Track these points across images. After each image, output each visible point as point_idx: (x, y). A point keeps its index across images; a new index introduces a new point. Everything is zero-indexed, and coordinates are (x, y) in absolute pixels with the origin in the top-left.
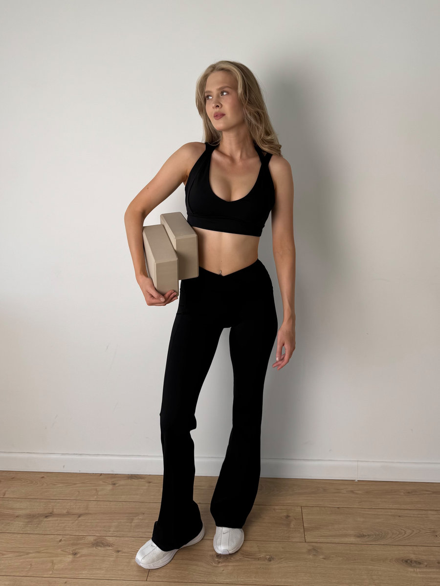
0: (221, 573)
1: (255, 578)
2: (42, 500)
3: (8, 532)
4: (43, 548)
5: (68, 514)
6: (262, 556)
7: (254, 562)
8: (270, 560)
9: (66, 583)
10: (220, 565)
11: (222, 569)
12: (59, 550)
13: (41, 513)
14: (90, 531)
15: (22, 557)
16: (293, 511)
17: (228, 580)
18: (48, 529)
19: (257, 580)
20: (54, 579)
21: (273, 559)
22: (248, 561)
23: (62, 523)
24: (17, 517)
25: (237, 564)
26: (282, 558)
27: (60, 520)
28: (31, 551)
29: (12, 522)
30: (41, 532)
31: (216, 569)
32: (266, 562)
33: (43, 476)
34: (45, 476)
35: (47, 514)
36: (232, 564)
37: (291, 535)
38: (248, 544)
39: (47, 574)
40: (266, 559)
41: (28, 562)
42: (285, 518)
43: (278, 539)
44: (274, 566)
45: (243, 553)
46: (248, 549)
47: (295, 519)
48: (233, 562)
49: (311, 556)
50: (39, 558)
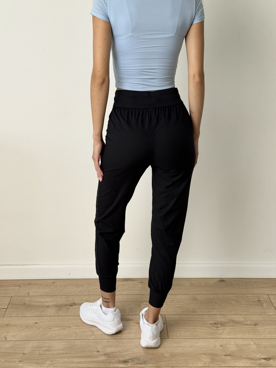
0: (222, 333)
1: (248, 335)
2: (62, 296)
3: (45, 315)
4: (80, 324)
6: (248, 323)
7: (244, 326)
8: (255, 325)
9: (108, 342)
10: (219, 328)
11: (222, 331)
13: (65, 303)
15: (66, 329)
16: (262, 297)
17: (228, 337)
18: (77, 313)
19: (250, 336)
20: (99, 340)
21: (258, 324)
22: (239, 326)
25: (232, 328)
26: (264, 324)
28: (71, 326)
29: (46, 310)
30: (72, 315)
31: (217, 331)
32: (253, 326)
33: (53, 281)
34: (55, 282)
35: (71, 304)
36: (228, 328)
37: (266, 311)
38: (235, 316)
39: (92, 338)
40: (252, 324)
41: (72, 331)
42: (257, 301)
43: (257, 313)
44: (260, 329)
45: (233, 322)
46: (236, 319)
47: (266, 302)
48: (228, 327)
50: (79, 329)
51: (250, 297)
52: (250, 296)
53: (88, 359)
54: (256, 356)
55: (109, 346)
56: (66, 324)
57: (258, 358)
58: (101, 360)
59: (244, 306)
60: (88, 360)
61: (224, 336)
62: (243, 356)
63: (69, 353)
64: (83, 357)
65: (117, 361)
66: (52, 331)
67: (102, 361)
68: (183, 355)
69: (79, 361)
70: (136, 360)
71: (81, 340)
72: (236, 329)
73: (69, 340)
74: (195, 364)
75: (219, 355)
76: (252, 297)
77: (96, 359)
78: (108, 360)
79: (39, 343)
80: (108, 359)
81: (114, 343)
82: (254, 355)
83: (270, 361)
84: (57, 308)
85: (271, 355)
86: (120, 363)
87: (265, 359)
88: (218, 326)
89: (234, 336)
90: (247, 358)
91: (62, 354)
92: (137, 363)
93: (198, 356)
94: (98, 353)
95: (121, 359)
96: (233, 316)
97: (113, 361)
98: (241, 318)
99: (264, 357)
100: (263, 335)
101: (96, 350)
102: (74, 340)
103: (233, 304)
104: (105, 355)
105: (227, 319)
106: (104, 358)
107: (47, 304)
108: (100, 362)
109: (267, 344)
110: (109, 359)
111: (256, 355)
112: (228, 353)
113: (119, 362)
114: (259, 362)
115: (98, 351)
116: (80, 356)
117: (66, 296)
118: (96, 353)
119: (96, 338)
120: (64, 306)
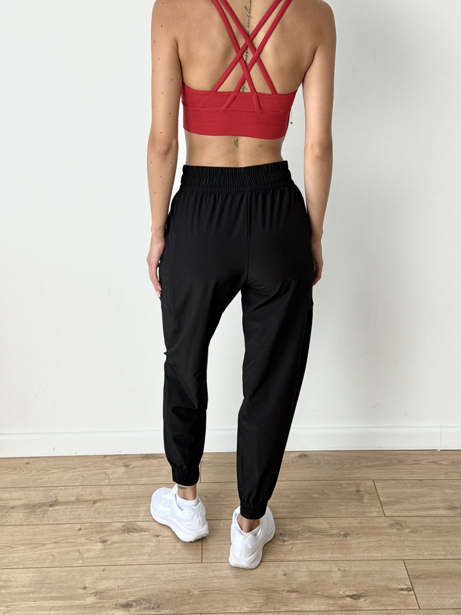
0: (289, 551)
1: (331, 554)
2: (39, 489)
3: (7, 524)
4: (62, 538)
5: (78, 501)
6: (335, 532)
7: (327, 539)
8: (345, 535)
9: (104, 570)
10: (286, 543)
11: (290, 547)
12: (83, 539)
13: (41, 502)
14: (114, 517)
15: (38, 548)
16: (363, 485)
17: (298, 558)
18: (60, 519)
19: (335, 555)
20: (89, 568)
21: (349, 534)
22: (319, 537)
23: (75, 511)
24: (12, 508)
25: (306, 541)
26: (360, 534)
27: (71, 508)
28: (47, 542)
29: (8, 514)
30: (51, 522)
31: (283, 547)
32: (341, 538)
33: (27, 462)
34: (30, 462)
35: (51, 502)
36: (301, 542)
37: (366, 510)
38: (316, 521)
39: (78, 564)
40: (341, 535)
41: (47, 553)
42: (355, 493)
43: (351, 514)
44: (352, 542)
45: (312, 530)
46: (316, 526)
47: (368, 493)
48: (301, 540)
49: (395, 531)
50: (60, 548)
51: (344, 486)
52: (345, 484)
53: (67, 601)
54: (338, 593)
55: (103, 579)
56: (39, 539)
57: (341, 594)
58: (88, 603)
59: (331, 501)
60: (68, 603)
61: (292, 557)
62: (317, 593)
63: (36, 592)
64: (60, 597)
65: (114, 606)
66: (15, 553)
67: (90, 606)
68: (221, 592)
69: (52, 605)
70: (145, 602)
71: (59, 568)
72: (313, 544)
73: (40, 569)
74: (237, 608)
75: (279, 590)
76: (347, 486)
77: (80, 602)
78: (99, 603)
80: (99, 601)
81: (112, 573)
82: (335, 591)
83: (359, 601)
84: (29, 511)
85: (363, 590)
86: (119, 609)
87: (351, 597)
88: (286, 539)
89: (308, 557)
90: (322, 596)
91: (26, 593)
92: (145, 608)
93: (245, 593)
94: (84, 591)
95: (120, 602)
96: (311, 520)
97: (107, 605)
98: (323, 524)
99: (351, 594)
100: (355, 555)
101: (82, 586)
102: (48, 569)
103: (315, 498)
104: (96, 594)
105: (302, 526)
106: (93, 600)
107: (12, 503)
108: (85, 607)
109: (358, 569)
110: (101, 601)
111: (339, 589)
112: (294, 587)
113: (117, 607)
114: (341, 602)
115: (85, 588)
116: (56, 597)
117: (45, 488)
118: (81, 591)
119: (84, 565)
120: (39, 507)
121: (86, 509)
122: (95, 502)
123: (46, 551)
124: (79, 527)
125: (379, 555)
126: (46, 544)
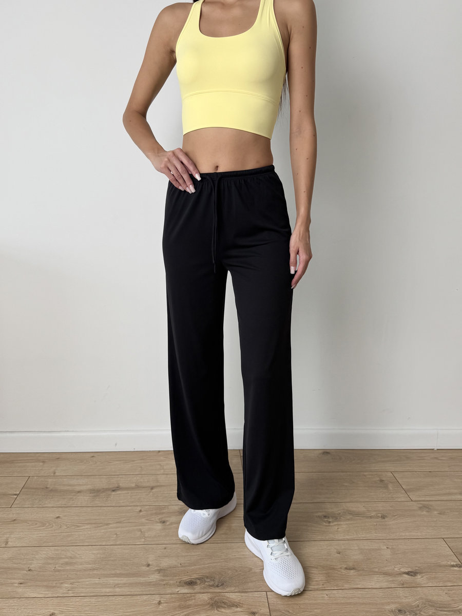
0: (336, 531)
1: (376, 533)
2: (102, 477)
3: (74, 506)
4: (123, 519)
5: (138, 487)
6: (373, 515)
7: (367, 520)
8: (383, 517)
9: (165, 548)
10: (331, 524)
11: (337, 528)
12: (143, 520)
13: (105, 487)
14: (170, 501)
15: (102, 528)
16: (384, 476)
17: (347, 537)
18: (122, 501)
19: (379, 535)
20: (151, 546)
21: (386, 516)
22: (360, 519)
23: (135, 495)
24: (79, 492)
25: (350, 522)
26: (395, 516)
27: (131, 493)
28: (110, 522)
29: (75, 497)
30: (114, 505)
31: (330, 527)
32: (380, 519)
33: (93, 455)
34: (95, 455)
35: (114, 488)
36: (345, 523)
37: (393, 496)
38: (352, 505)
39: (140, 542)
40: (379, 516)
41: (110, 532)
42: (379, 482)
43: (382, 499)
44: (391, 523)
45: (351, 513)
46: (354, 509)
47: (391, 483)
48: (345, 521)
49: (424, 513)
50: (122, 527)
52: (369, 475)
53: (131, 579)
54: (394, 570)
55: (166, 556)
56: (103, 519)
57: (397, 571)
58: (152, 580)
59: (361, 488)
61: (341, 537)
62: (374, 570)
63: (101, 569)
64: (124, 574)
65: (178, 583)
66: (80, 531)
67: (154, 583)
69: (116, 582)
70: (208, 580)
71: (122, 546)
72: (356, 525)
73: (104, 546)
75: (337, 567)
77: (144, 579)
78: (163, 580)
79: (58, 550)
80: (163, 578)
81: (174, 551)
82: (391, 568)
83: (416, 577)
84: (93, 495)
85: (416, 567)
86: (183, 586)
87: (408, 573)
88: (330, 520)
89: (355, 536)
90: (380, 573)
91: (91, 570)
92: (209, 586)
94: (148, 568)
95: (184, 579)
96: (348, 504)
97: (172, 582)
98: (360, 508)
99: (407, 571)
100: (398, 534)
101: (145, 564)
102: (112, 546)
103: (346, 486)
104: (159, 571)
105: (342, 509)
106: (158, 577)
107: (78, 488)
108: (149, 584)
109: (405, 547)
110: (165, 578)
111: (393, 566)
112: (351, 564)
113: (181, 584)
114: (400, 578)
115: (149, 565)
116: (120, 574)
117: (107, 476)
118: (145, 568)
119: (146, 543)
120: (103, 492)
121: (144, 494)
122: (152, 488)
123: (109, 530)
124: (140, 509)
125: (419, 534)
126: (109, 524)
